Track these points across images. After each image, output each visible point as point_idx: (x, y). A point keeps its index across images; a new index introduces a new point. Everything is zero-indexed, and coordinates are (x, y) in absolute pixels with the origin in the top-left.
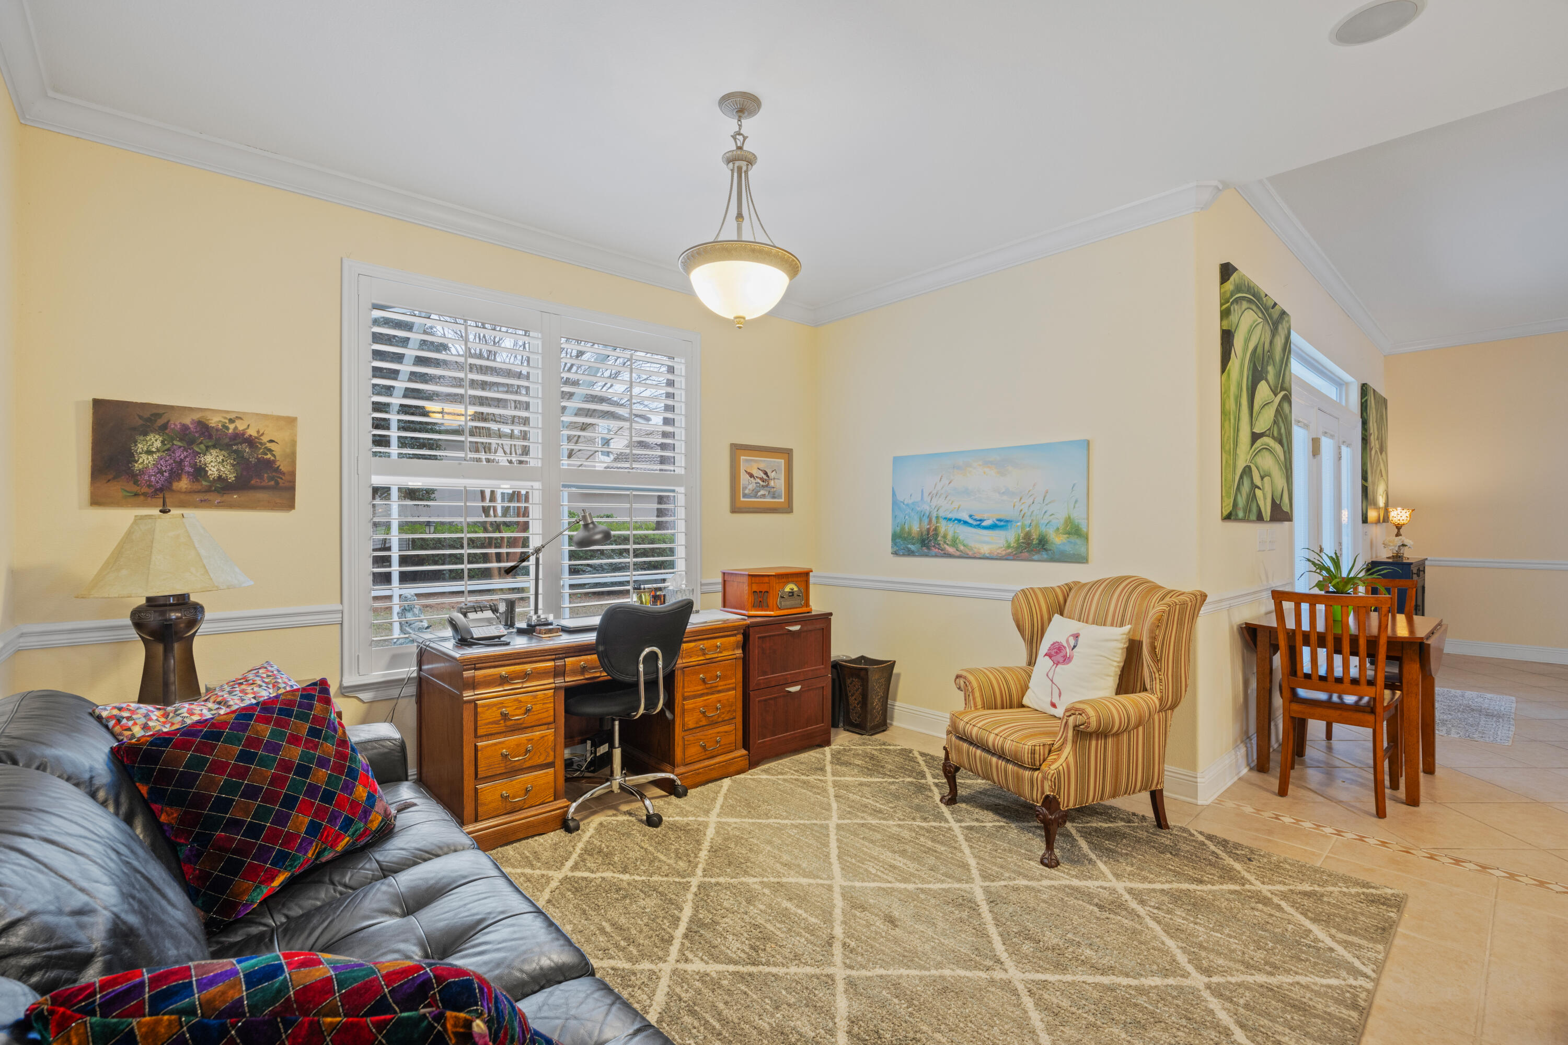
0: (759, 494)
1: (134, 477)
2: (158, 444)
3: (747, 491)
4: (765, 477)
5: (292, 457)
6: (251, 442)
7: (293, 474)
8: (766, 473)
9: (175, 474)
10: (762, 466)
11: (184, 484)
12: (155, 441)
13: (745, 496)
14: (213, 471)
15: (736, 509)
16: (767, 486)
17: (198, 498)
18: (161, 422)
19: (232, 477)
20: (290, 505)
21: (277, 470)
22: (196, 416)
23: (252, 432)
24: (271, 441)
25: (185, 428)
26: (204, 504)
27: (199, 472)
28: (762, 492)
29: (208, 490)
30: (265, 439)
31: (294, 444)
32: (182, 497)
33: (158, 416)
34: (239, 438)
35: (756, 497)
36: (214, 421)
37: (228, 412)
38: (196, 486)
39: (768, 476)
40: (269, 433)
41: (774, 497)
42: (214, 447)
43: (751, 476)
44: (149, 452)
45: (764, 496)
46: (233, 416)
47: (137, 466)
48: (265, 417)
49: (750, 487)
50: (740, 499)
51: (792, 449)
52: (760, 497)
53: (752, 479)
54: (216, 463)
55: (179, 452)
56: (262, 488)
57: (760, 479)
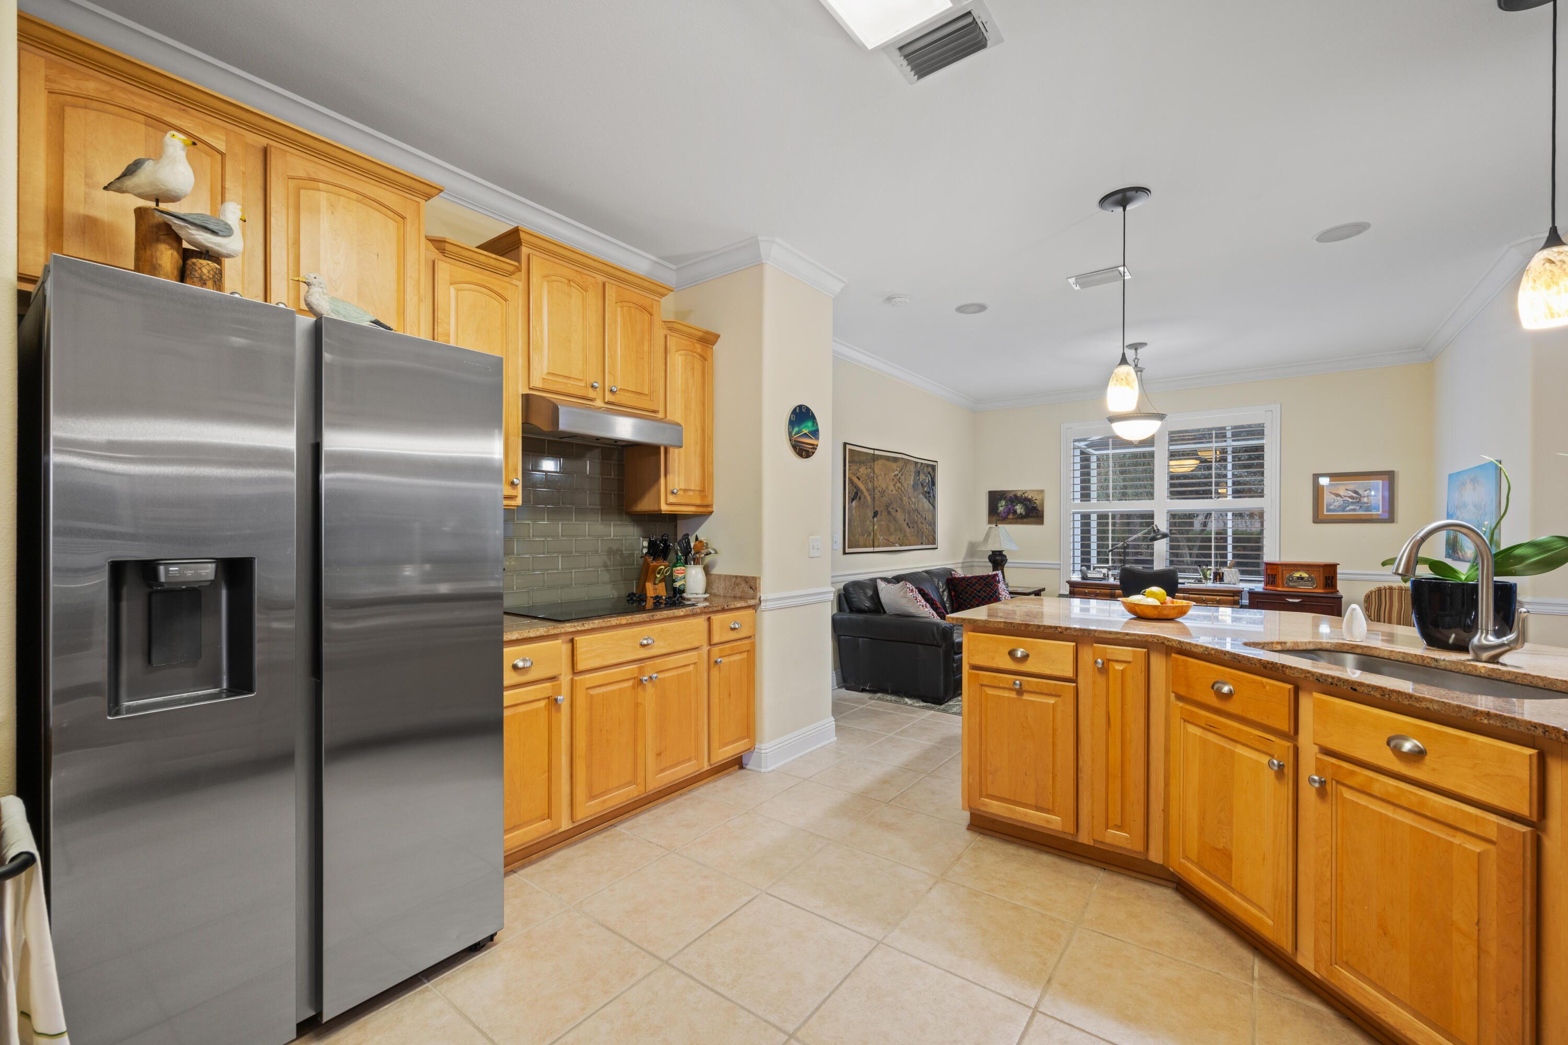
0: (1348, 508)
1: (998, 514)
2: (1004, 504)
3: (1332, 507)
4: (1354, 495)
5: (1042, 505)
6: (1030, 500)
7: (1042, 511)
8: (1356, 492)
9: (1008, 513)
10: (1352, 487)
11: (1011, 516)
12: (1003, 503)
13: (1328, 510)
14: (1019, 512)
15: (1318, 518)
16: (1358, 502)
17: (1015, 521)
18: (1004, 496)
19: (1024, 513)
20: (1041, 523)
21: (1038, 510)
22: (1014, 493)
23: (1030, 497)
24: (1036, 499)
25: (1011, 497)
26: (1016, 523)
27: (1015, 512)
28: (1351, 507)
29: (1017, 518)
30: (1034, 499)
31: (1043, 500)
32: (1011, 521)
33: (1004, 494)
34: (1027, 499)
35: (1343, 511)
36: (1019, 494)
37: (1022, 490)
38: (1014, 517)
39: (1360, 495)
40: (1035, 496)
41: (1367, 511)
42: (1019, 503)
43: (1338, 495)
44: (1002, 506)
45: (1354, 510)
46: (1024, 492)
47: (999, 511)
48: (1034, 491)
49: (1336, 504)
50: (1325, 513)
51: (1393, 472)
52: (1350, 510)
53: (1339, 498)
54: (1019, 509)
55: (1010, 506)
56: (1033, 517)
57: (1349, 497)
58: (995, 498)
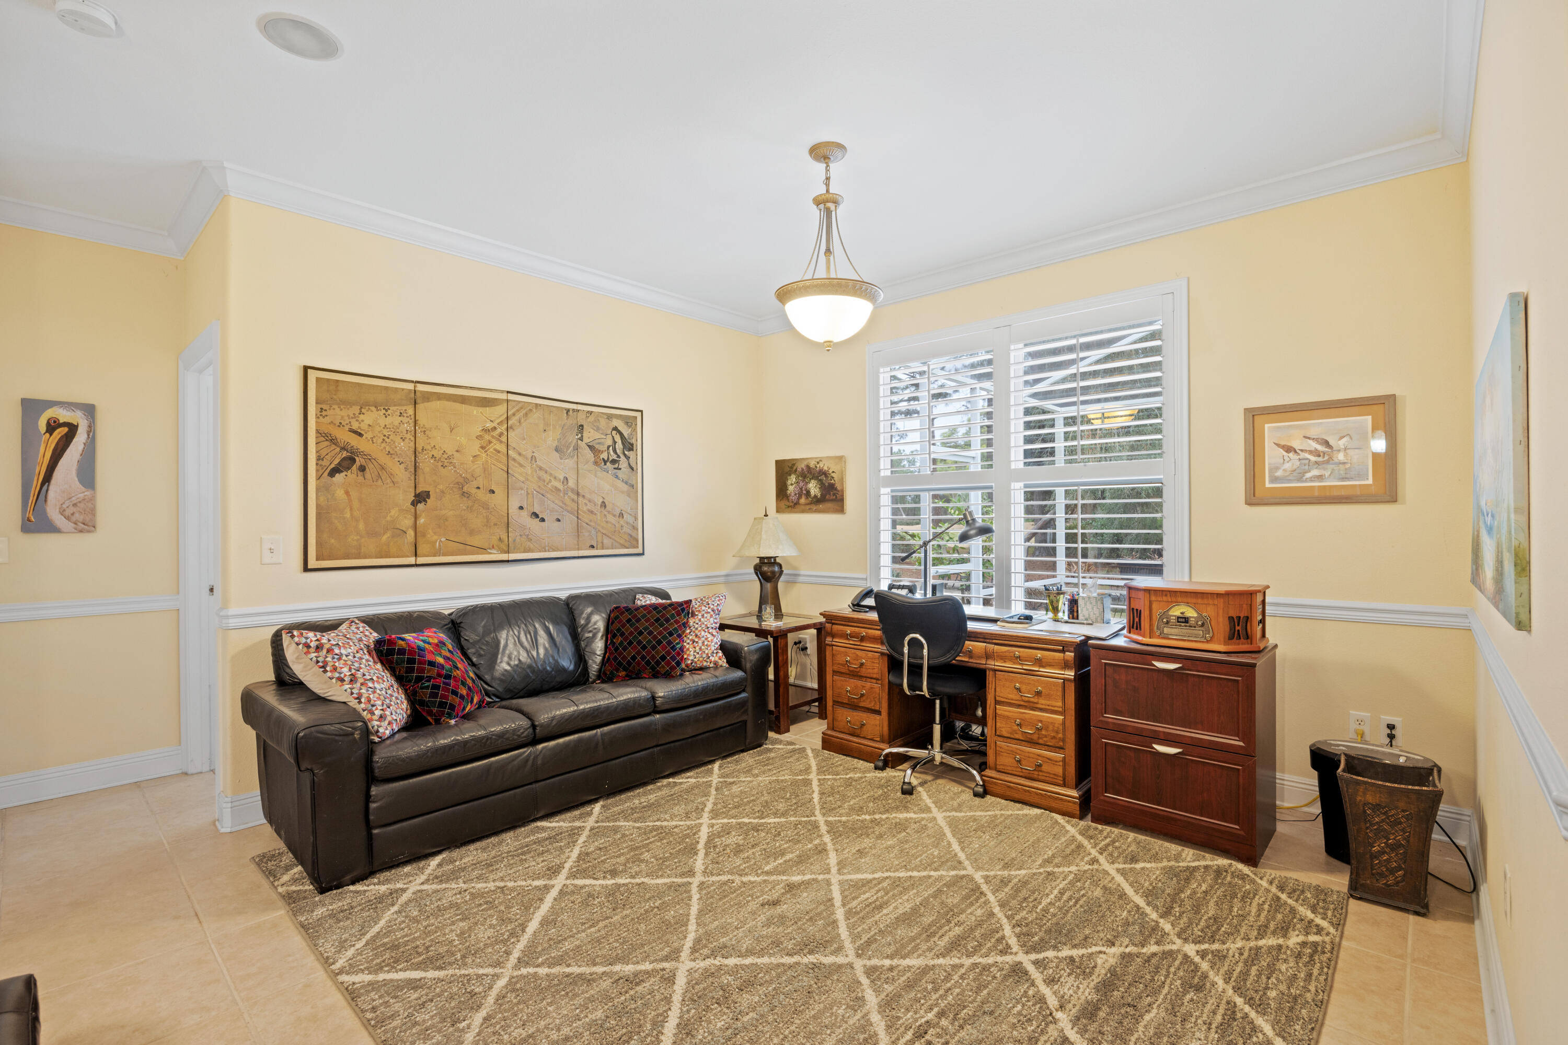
0: (1308, 475)
1: (788, 497)
2: (794, 480)
3: (1279, 473)
4: (1320, 448)
5: (842, 480)
7: (842, 491)
8: (1327, 444)
9: (800, 497)
10: (1314, 432)
11: (803, 501)
12: (793, 478)
13: (1274, 479)
14: (813, 493)
15: (1254, 498)
16: (1327, 462)
17: (808, 507)
18: (795, 468)
19: (819, 495)
20: (841, 510)
21: (836, 489)
22: (806, 463)
23: (825, 468)
24: (833, 472)
25: (803, 469)
26: (810, 511)
27: (808, 492)
28: (1315, 472)
29: (811, 503)
30: (831, 471)
31: (843, 473)
32: (803, 507)
33: (794, 465)
34: (825, 474)
35: (1300, 480)
36: (812, 464)
37: (816, 458)
38: (807, 501)
39: (1332, 447)
40: (833, 467)
41: (1343, 479)
42: (813, 479)
43: (1289, 449)
44: (792, 484)
45: (1320, 478)
46: (818, 460)
47: (789, 492)
48: (831, 458)
49: (1287, 466)
50: (1268, 485)
51: (1394, 396)
52: (1312, 479)
53: (1291, 455)
54: (814, 488)
55: (801, 484)
56: (832, 500)
57: (1311, 452)
58: (784, 469)
